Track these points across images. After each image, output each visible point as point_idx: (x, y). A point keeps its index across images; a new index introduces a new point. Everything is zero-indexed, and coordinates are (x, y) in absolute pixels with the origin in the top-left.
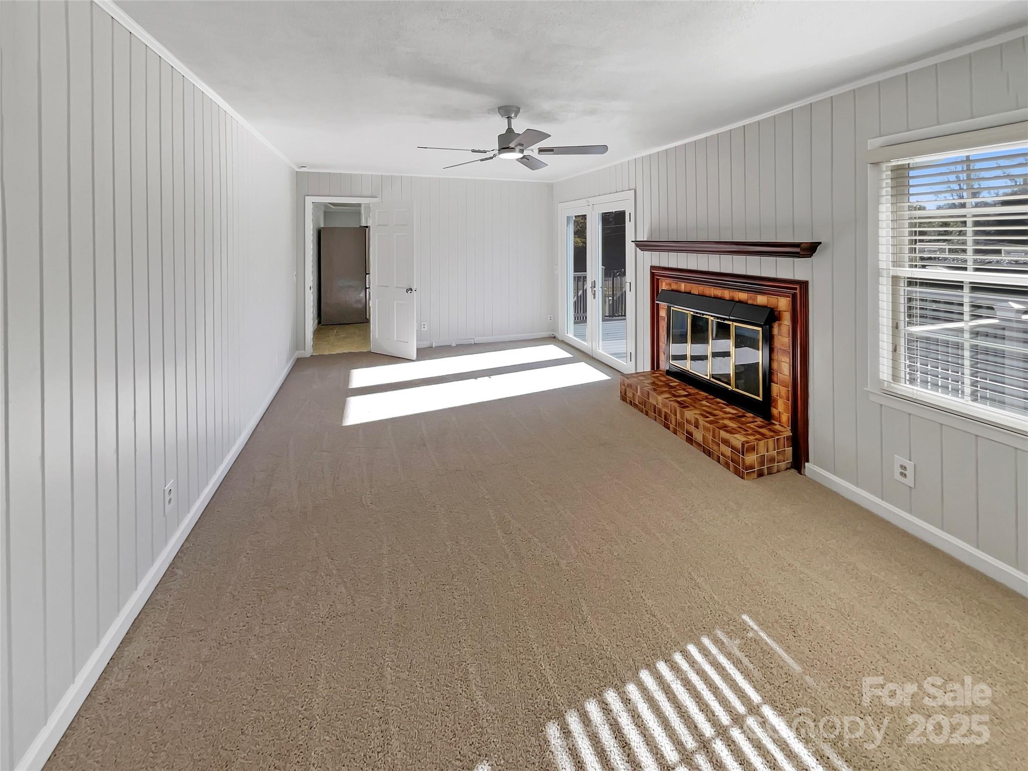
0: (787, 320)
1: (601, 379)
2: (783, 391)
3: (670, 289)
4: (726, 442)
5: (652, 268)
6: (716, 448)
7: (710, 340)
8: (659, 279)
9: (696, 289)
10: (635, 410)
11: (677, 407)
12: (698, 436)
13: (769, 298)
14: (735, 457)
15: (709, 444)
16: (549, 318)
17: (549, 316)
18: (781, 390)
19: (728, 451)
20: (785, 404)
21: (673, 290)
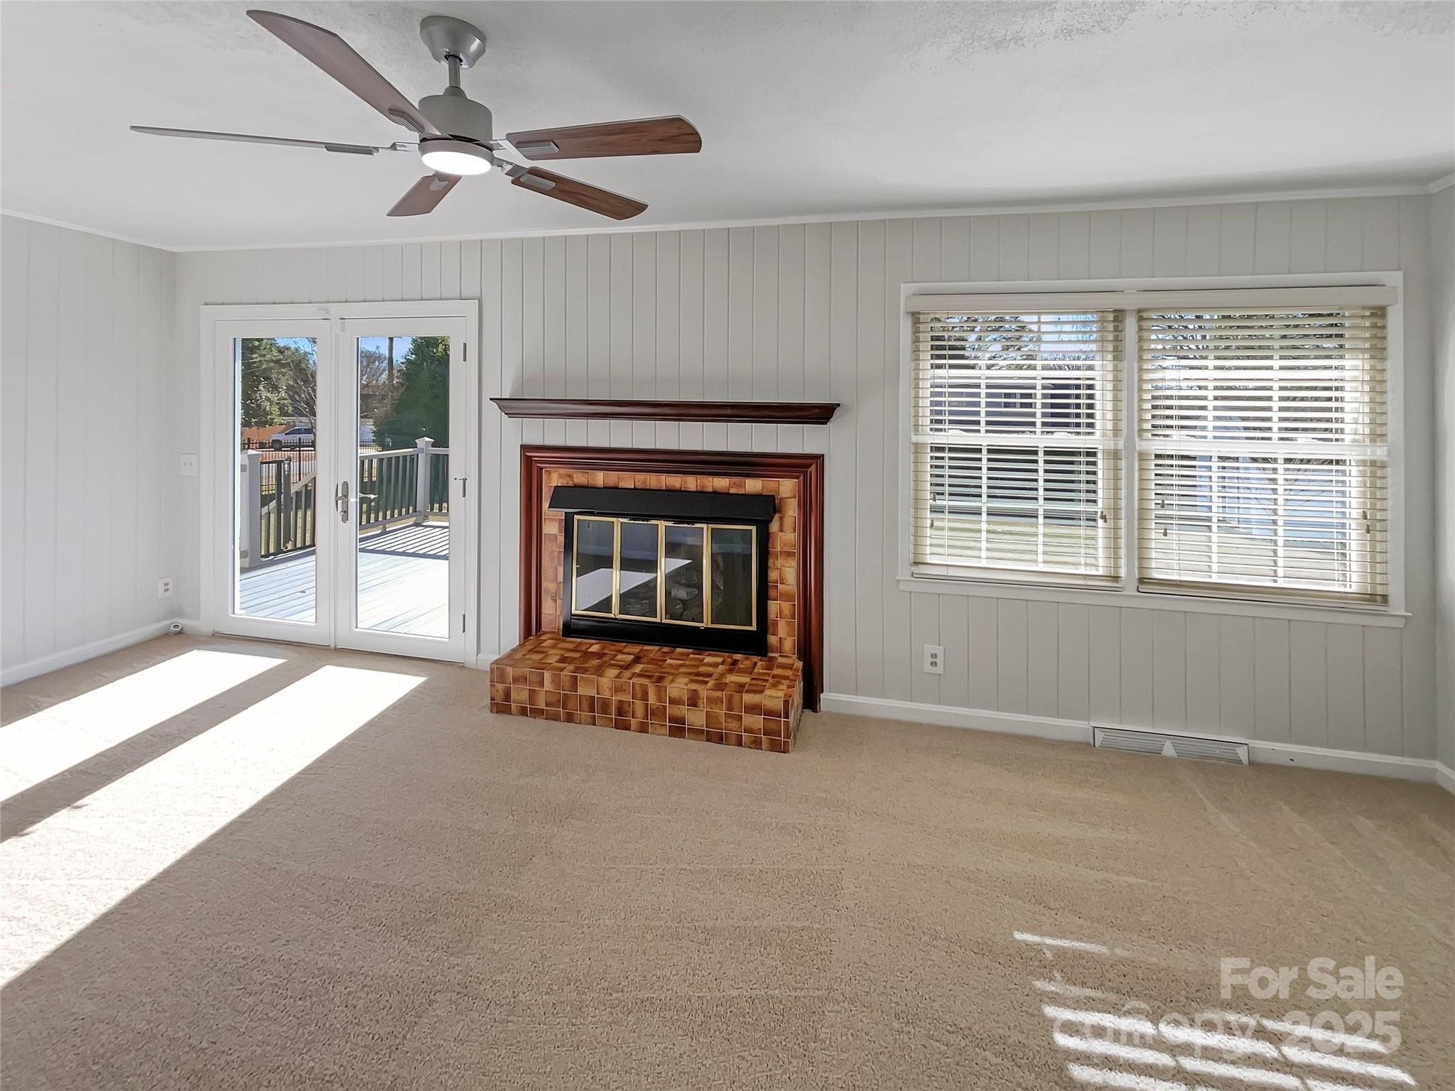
0: (792, 510)
1: (412, 688)
2: (786, 606)
3: (571, 484)
4: (754, 709)
5: (524, 448)
6: (733, 724)
7: (663, 560)
8: (542, 469)
9: (628, 480)
10: (541, 722)
11: (649, 685)
12: (696, 718)
13: (765, 483)
14: (772, 726)
15: (721, 723)
16: (161, 587)
17: (161, 583)
18: (783, 608)
19: (757, 721)
20: (787, 625)
21: (575, 486)
